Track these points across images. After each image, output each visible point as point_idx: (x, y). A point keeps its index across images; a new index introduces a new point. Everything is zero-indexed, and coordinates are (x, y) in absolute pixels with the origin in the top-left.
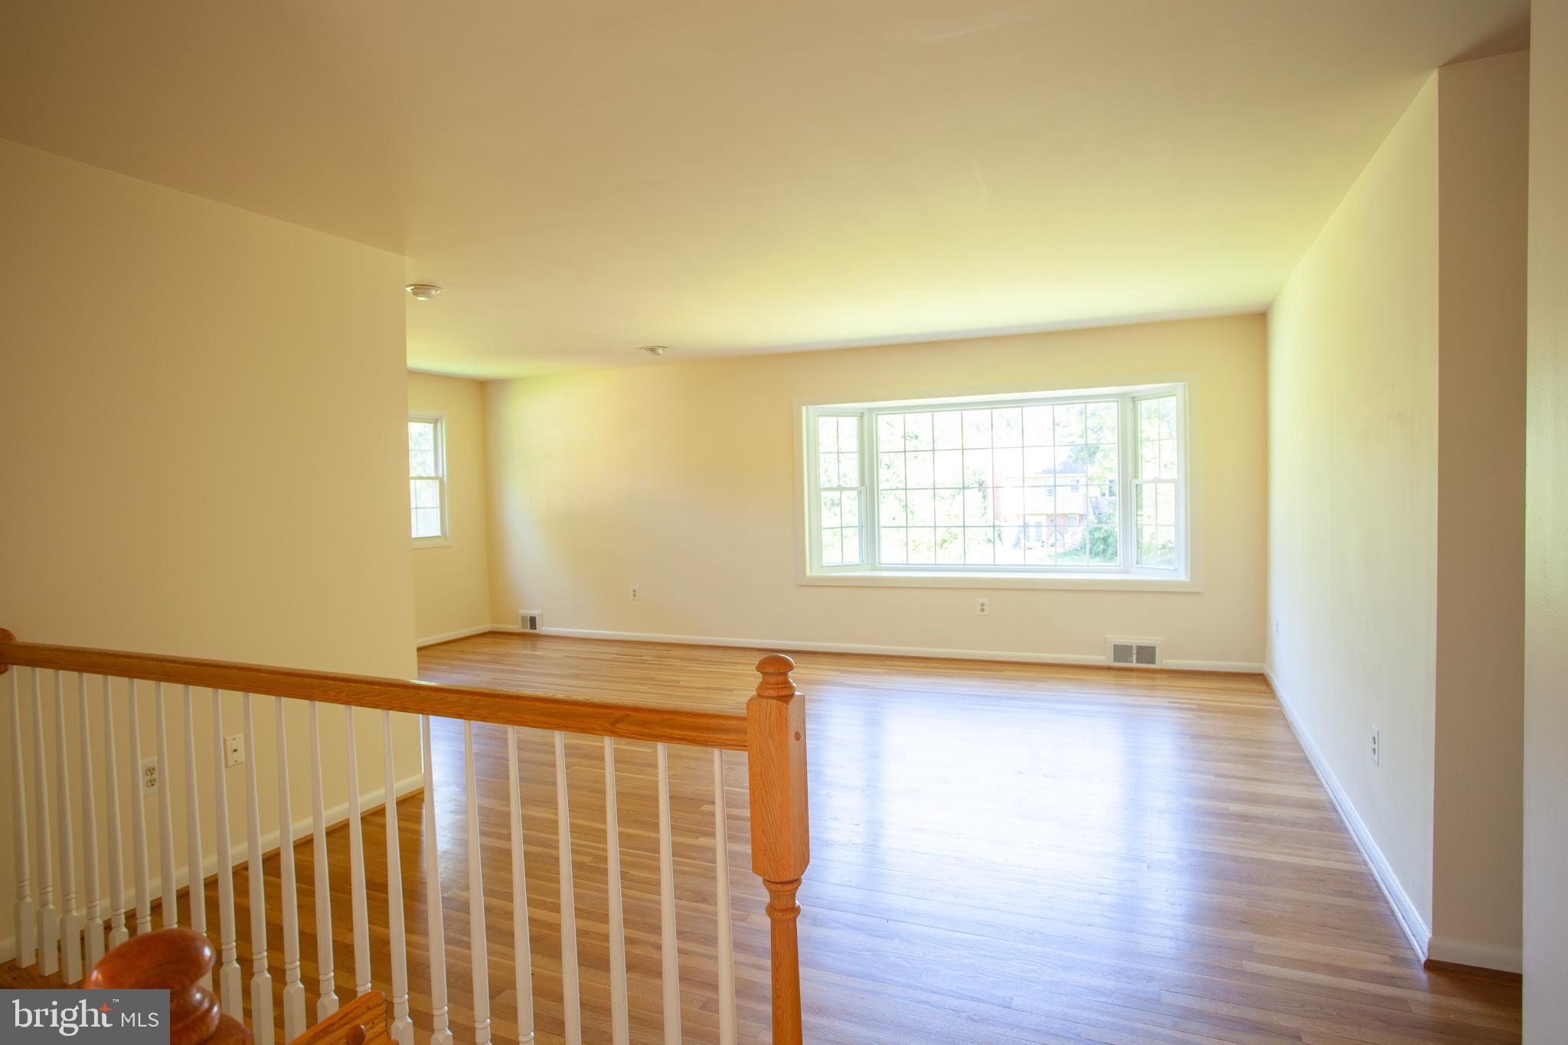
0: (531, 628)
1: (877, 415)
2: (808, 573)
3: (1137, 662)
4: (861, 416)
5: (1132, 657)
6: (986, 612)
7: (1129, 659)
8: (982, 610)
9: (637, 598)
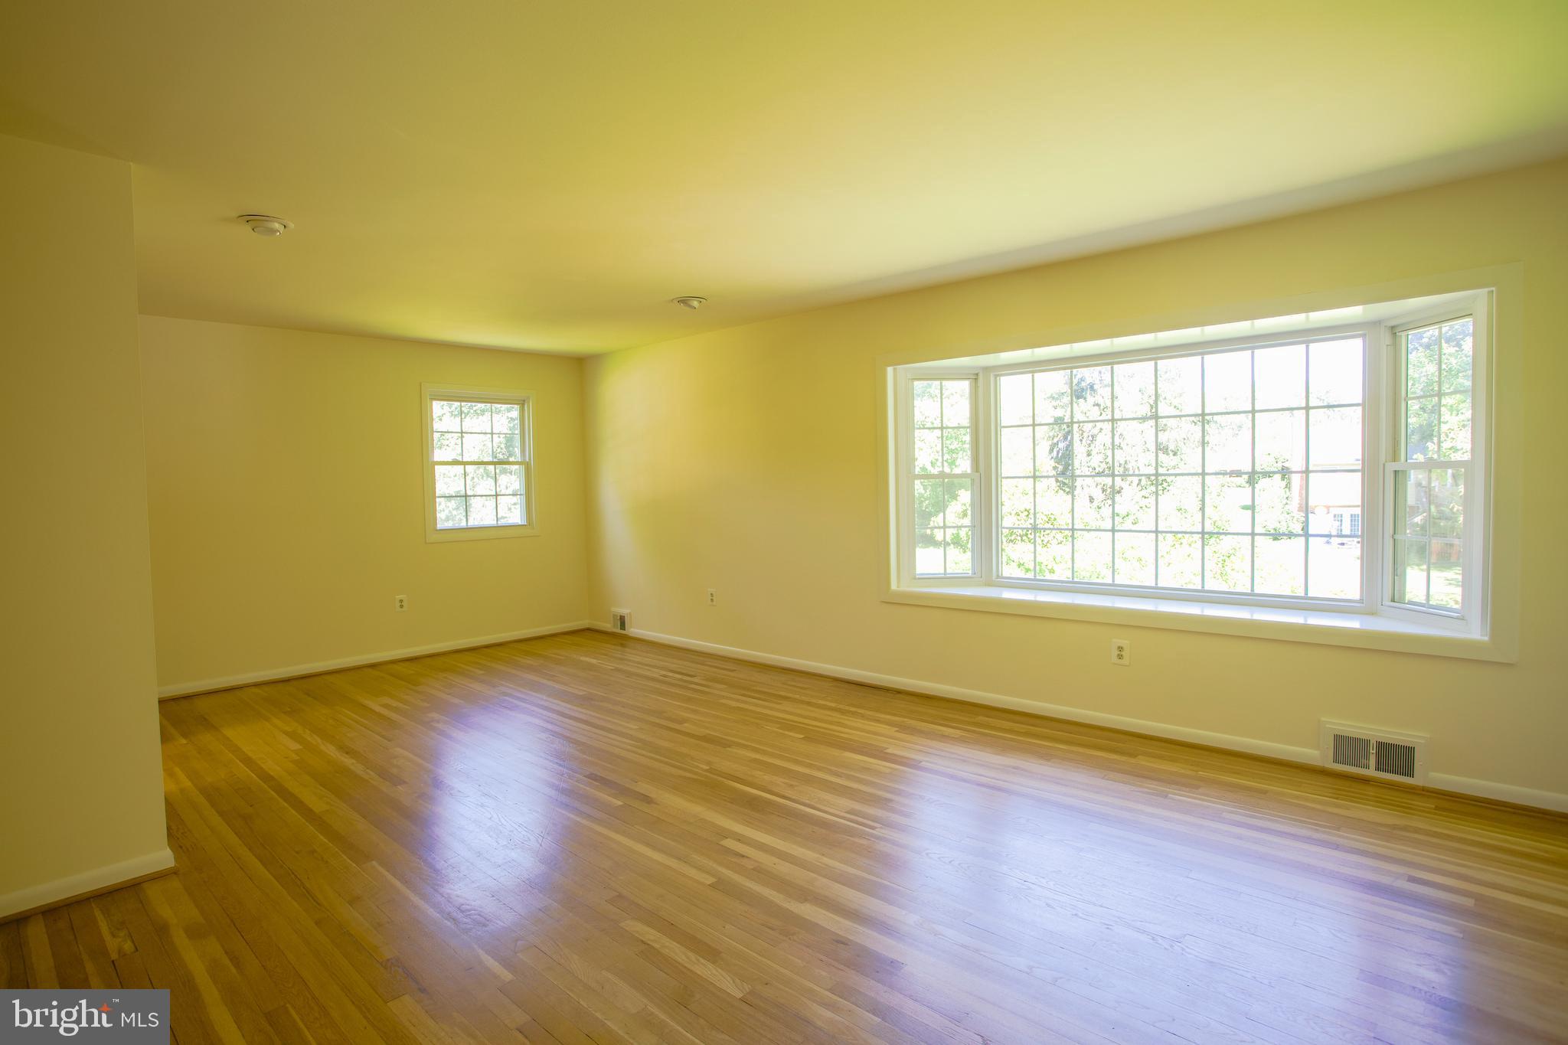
0: (621, 629)
1: (996, 376)
2: (894, 586)
3: (1378, 769)
4: (975, 377)
5: (1368, 758)
6: (1126, 661)
7: (1364, 761)
8: (1120, 657)
9: (714, 603)
